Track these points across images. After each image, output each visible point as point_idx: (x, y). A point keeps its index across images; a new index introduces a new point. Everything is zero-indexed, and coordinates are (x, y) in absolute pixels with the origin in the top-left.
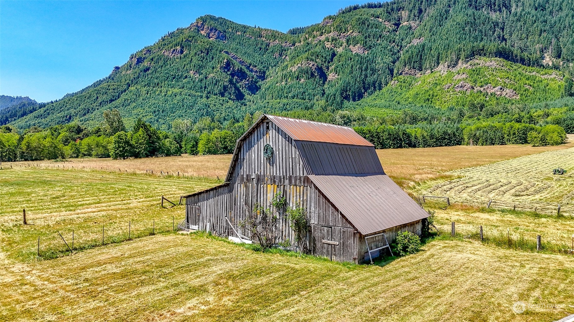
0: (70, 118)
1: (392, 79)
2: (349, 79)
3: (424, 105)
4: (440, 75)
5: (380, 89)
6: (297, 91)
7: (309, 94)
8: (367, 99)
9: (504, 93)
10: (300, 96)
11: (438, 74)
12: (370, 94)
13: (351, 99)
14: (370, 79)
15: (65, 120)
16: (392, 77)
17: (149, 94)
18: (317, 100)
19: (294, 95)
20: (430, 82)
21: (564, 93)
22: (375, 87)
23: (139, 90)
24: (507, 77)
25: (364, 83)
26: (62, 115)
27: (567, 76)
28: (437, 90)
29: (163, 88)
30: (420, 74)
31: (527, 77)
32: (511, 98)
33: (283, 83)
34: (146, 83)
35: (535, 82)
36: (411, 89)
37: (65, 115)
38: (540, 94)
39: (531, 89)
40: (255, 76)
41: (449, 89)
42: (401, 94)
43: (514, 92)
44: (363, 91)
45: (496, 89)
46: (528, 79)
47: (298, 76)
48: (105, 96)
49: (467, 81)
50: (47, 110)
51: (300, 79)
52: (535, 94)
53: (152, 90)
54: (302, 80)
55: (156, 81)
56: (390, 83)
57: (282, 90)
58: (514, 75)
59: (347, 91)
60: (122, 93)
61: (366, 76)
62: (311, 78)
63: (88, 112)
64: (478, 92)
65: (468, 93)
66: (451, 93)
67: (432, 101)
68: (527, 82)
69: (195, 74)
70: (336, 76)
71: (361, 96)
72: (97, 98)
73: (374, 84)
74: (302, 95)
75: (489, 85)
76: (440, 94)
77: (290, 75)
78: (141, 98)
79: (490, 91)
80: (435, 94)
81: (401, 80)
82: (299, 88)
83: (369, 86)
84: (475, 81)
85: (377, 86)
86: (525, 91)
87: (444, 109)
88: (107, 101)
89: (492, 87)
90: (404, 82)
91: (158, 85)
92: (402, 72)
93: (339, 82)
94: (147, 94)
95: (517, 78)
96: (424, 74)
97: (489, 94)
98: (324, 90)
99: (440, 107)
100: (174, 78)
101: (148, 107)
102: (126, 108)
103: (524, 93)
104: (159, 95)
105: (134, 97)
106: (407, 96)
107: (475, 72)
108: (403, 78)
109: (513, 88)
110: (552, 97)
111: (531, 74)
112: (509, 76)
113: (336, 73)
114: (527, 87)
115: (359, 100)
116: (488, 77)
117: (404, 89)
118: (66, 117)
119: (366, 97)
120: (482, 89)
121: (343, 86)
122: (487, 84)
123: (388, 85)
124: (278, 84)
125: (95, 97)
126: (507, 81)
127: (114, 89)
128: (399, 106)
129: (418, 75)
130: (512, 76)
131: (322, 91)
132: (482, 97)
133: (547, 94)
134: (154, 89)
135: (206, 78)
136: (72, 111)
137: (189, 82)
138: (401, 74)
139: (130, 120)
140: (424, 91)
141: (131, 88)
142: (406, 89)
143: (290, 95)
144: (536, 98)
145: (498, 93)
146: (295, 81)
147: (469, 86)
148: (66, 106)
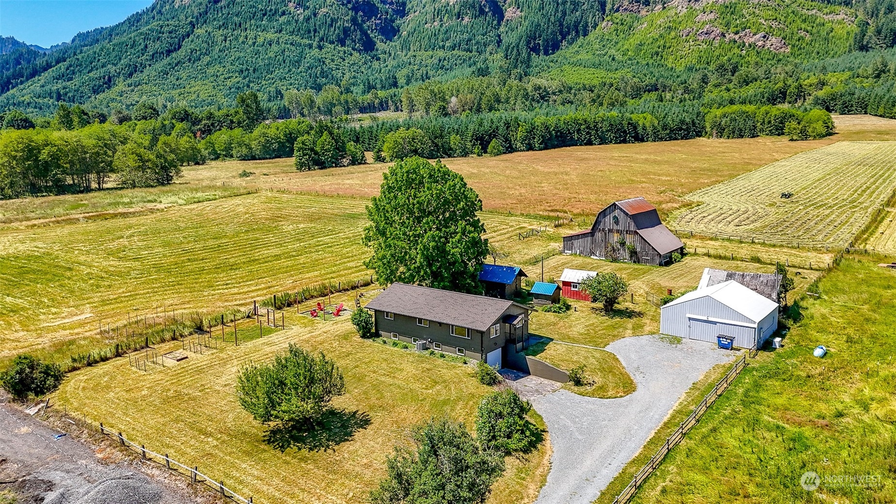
0: (110, 80)
1: (604, 19)
2: (537, 18)
3: (651, 61)
4: (676, 13)
5: (585, 34)
6: (458, 37)
7: (478, 43)
8: (567, 51)
9: (768, 43)
10: (464, 46)
11: (673, 12)
12: (570, 44)
13: (542, 52)
14: (570, 19)
15: (104, 84)
16: (604, 14)
17: (228, 42)
18: (491, 53)
19: (455, 45)
20: (660, 26)
21: (853, 43)
22: (577, 32)
23: (212, 35)
24: (774, 18)
25: (561, 25)
26: (96, 76)
27: (861, 16)
28: (671, 37)
29: (248, 31)
30: (645, 10)
31: (804, 18)
32: (777, 52)
33: (436, 23)
34: (221, 23)
35: (815, 25)
36: (631, 36)
37: (102, 75)
38: (820, 45)
39: (808, 38)
40: (390, 10)
41: (689, 37)
42: (617, 43)
43: (783, 41)
44: (560, 38)
45: (757, 36)
46: (804, 21)
47: (459, 13)
48: (158, 45)
49: (716, 24)
50: (71, 66)
51: (462, 18)
52: (813, 44)
53: (232, 35)
54: (466, 19)
55: (236, 18)
56: (600, 25)
57: (435, 35)
58: (785, 15)
59: (535, 39)
60: (184, 39)
61: (564, 13)
62: (479, 16)
63: (136, 71)
64: (730, 41)
65: (716, 43)
66: (692, 43)
67: (662, 56)
68: (803, 26)
69: (296, 8)
70: (518, 13)
71: (556, 47)
72: (146, 47)
73: (576, 27)
74: (467, 44)
75: (747, 30)
76: (675, 45)
77: (447, 10)
78: (217, 49)
79: (749, 40)
80: (668, 45)
81: (618, 20)
82: (462, 32)
83: (569, 30)
84: (728, 25)
85: (581, 29)
86: (799, 40)
87: (680, 68)
88: (162, 53)
89: (751, 34)
90: (622, 24)
91: (240, 26)
92: (619, 7)
93: (523, 22)
94: (226, 41)
95: (789, 20)
96: (652, 10)
97: (747, 44)
98: (499, 36)
99: (674, 65)
100: (264, 15)
101: (229, 64)
102: (196, 64)
103: (797, 43)
104: (243, 43)
105: (205, 45)
106: (626, 47)
107: (728, 10)
108: (620, 17)
109: (782, 35)
110: (836, 49)
111: (810, 13)
112: (778, 16)
113: (518, 8)
114: (803, 34)
115: (553, 54)
116: (748, 18)
117: (622, 36)
118: (104, 79)
119: (564, 48)
120: (737, 37)
121: (530, 31)
122: (744, 29)
123: (597, 28)
124: (428, 25)
125: (142, 46)
126: (774, 24)
127: (170, 33)
128: (614, 65)
129: (643, 12)
130: (782, 15)
131: (497, 38)
132: (736, 51)
133: (829, 45)
134: (235, 32)
135: (315, 15)
136: (112, 69)
137: (289, 23)
138: (617, 10)
139: (206, 84)
140: (651, 40)
141: (198, 31)
142: (624, 36)
143: (448, 44)
144: (812, 52)
145: (760, 43)
146: (454, 22)
147: (718, 31)
148: (99, 60)
